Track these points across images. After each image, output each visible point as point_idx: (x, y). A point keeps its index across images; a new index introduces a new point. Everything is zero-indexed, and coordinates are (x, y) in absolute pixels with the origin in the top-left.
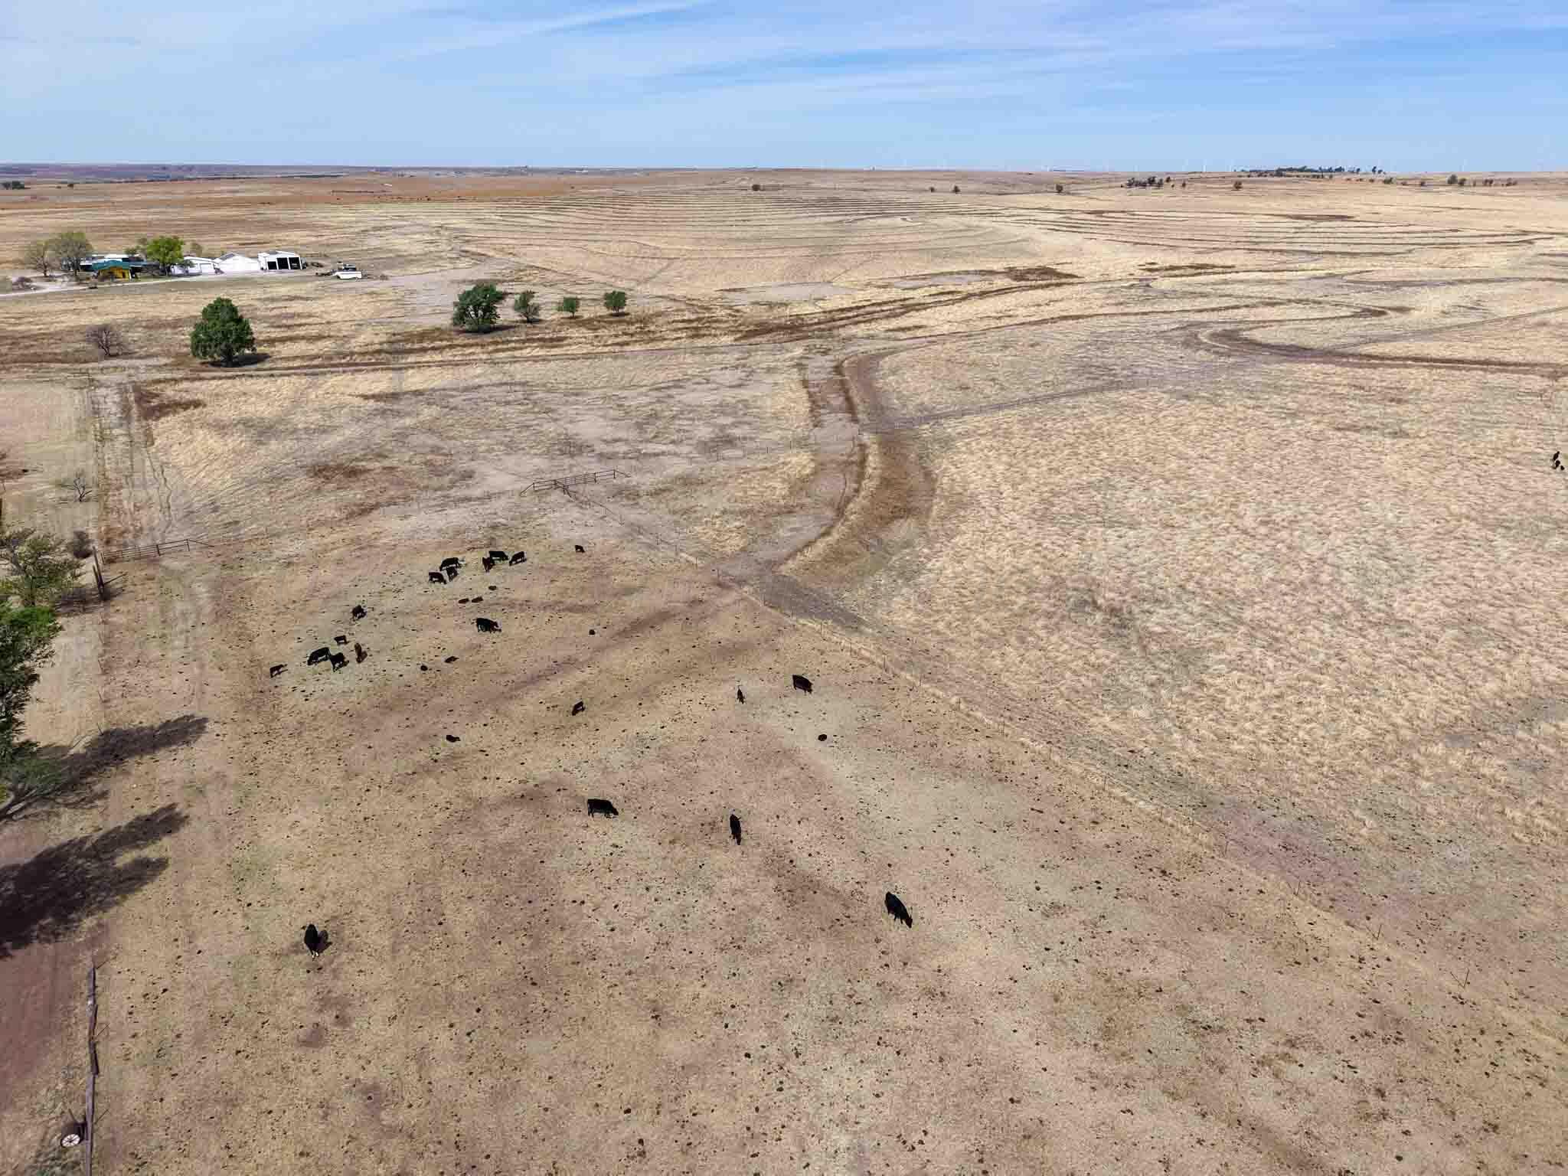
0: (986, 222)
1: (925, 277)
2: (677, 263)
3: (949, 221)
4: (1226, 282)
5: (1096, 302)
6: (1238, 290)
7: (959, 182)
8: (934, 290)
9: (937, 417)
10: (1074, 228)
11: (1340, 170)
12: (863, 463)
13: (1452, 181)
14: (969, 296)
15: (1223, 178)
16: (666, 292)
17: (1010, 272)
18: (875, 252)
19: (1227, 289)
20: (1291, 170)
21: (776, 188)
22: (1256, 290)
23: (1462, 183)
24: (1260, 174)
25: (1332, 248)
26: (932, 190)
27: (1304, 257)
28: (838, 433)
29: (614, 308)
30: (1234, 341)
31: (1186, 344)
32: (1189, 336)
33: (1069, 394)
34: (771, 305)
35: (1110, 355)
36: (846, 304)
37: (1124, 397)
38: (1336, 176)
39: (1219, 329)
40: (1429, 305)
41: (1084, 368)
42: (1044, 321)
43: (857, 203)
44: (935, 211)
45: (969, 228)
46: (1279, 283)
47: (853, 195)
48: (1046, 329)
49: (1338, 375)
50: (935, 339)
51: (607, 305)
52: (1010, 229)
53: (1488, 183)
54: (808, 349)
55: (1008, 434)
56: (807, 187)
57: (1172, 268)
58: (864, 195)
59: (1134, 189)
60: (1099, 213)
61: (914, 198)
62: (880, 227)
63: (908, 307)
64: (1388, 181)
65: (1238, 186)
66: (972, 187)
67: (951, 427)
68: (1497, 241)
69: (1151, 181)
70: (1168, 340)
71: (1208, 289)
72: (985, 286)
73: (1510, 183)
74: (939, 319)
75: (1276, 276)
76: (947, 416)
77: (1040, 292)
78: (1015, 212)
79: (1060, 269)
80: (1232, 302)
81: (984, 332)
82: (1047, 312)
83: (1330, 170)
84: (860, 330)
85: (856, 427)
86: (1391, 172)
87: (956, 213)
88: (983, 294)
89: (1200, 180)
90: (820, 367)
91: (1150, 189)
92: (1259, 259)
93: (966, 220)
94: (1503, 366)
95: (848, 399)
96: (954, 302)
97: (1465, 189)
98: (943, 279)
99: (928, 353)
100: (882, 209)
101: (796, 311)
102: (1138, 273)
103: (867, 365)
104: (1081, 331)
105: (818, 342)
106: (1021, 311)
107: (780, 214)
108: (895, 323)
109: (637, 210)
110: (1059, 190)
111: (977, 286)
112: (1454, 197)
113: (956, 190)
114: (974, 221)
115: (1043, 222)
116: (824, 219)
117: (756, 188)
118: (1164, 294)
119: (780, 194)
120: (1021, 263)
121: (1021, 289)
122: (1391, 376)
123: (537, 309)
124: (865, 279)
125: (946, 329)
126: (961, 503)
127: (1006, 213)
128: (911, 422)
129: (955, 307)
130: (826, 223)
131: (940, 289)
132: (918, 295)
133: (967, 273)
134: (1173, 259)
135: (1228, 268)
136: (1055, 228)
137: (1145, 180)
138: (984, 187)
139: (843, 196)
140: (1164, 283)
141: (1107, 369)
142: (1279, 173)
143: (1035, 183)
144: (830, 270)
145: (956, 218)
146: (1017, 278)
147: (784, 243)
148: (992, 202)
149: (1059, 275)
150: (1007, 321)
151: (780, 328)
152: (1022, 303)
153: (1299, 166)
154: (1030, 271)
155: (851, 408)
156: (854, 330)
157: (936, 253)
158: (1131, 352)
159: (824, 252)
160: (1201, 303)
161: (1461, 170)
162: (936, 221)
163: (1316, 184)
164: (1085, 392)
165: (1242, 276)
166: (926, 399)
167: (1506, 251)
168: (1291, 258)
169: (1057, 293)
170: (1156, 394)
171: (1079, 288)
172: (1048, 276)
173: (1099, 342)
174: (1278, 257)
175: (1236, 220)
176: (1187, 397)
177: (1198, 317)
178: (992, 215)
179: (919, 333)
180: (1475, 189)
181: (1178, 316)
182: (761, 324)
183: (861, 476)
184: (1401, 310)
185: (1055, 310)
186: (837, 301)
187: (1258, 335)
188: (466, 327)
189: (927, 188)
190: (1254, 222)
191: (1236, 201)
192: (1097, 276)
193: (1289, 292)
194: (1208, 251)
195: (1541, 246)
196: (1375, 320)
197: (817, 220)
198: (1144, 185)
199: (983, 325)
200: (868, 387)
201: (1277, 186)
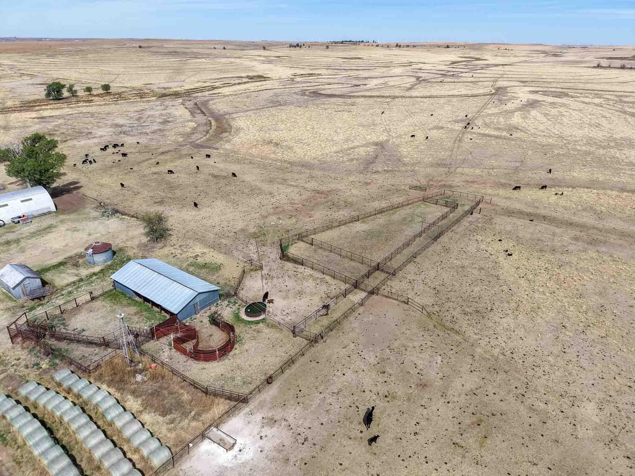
0: (238, 60)
1: (218, 79)
2: (121, 76)
3: (224, 60)
4: (317, 78)
5: (276, 84)
6: (321, 80)
7: (225, 45)
8: (222, 83)
9: (230, 114)
10: (270, 62)
11: (362, 41)
12: (211, 123)
13: (397, 46)
14: (235, 84)
15: (322, 45)
16: (122, 85)
17: (248, 77)
18: (198, 71)
19: (317, 80)
20: (346, 41)
21: (150, 47)
22: (325, 81)
23: (400, 46)
24: (336, 43)
25: (353, 68)
26: (215, 48)
27: (344, 71)
28: (200, 118)
29: (106, 90)
30: (316, 94)
31: (302, 95)
32: (303, 93)
33: (267, 108)
34: (165, 88)
35: (279, 99)
36: (192, 87)
37: (282, 107)
38: (361, 44)
39: (312, 91)
40: (372, 83)
41: (272, 102)
42: (260, 91)
43: (185, 53)
44: (217, 57)
45: (231, 63)
46: (333, 78)
47: (183, 50)
48: (261, 92)
49: (340, 100)
50: (225, 96)
51: (103, 89)
52: (246, 63)
53: (408, 46)
54: (184, 100)
55: (250, 116)
56: (162, 47)
57: (302, 75)
58: (187, 50)
59: (292, 48)
60: (279, 57)
61: (208, 51)
62: (196, 63)
63: (214, 88)
64: (377, 46)
65: (327, 47)
66: (230, 47)
67: (234, 116)
68: (403, 65)
69: (298, 45)
70: (296, 94)
71: (312, 81)
72: (240, 81)
73: (414, 46)
74: (226, 91)
75: (333, 77)
76: (232, 113)
77: (258, 83)
78: (248, 57)
79: (265, 76)
80: (318, 84)
81: (241, 94)
82: (261, 88)
83: (359, 42)
84: (199, 94)
85: (206, 117)
86: (379, 42)
87: (226, 57)
88: (239, 84)
89: (315, 45)
90: (190, 104)
91: (298, 48)
92: (330, 72)
93: (230, 60)
94: (383, 97)
95: (201, 111)
96: (230, 86)
97: (401, 49)
98: (225, 80)
99: (224, 99)
100: (196, 56)
101: (175, 90)
102: (291, 77)
103: (205, 103)
104: (271, 93)
105: (186, 98)
106: (253, 88)
107: (154, 57)
108: (211, 92)
109: (90, 56)
110: (264, 48)
111: (237, 81)
112: (397, 51)
113: (224, 48)
114: (233, 60)
115: (259, 60)
116: (174, 59)
117: (140, 47)
118: (298, 82)
119: (152, 49)
120: (251, 74)
121: (252, 82)
122: (354, 100)
123: (76, 91)
124: (196, 80)
125: (228, 93)
126: (238, 130)
127: (245, 57)
128: (222, 115)
129: (230, 88)
130: (174, 61)
131: (224, 82)
132: (217, 84)
133: (233, 77)
134: (302, 72)
135: (319, 75)
136: (263, 62)
137: (295, 44)
138: (235, 48)
139: (179, 50)
140: (298, 79)
141: (278, 102)
142: (342, 42)
143: (254, 46)
144: (183, 77)
145: (227, 59)
146: (250, 79)
147: (161, 68)
148: (239, 53)
149: (265, 78)
150: (247, 91)
151: (170, 95)
152: (252, 86)
153: (349, 40)
154: (255, 76)
155: (203, 113)
156: (197, 94)
157: (221, 71)
158: (286, 97)
159: (178, 71)
160: (308, 84)
161: (401, 42)
162: (218, 60)
163: (354, 47)
164: (272, 107)
165: (323, 77)
166: (226, 110)
167: (403, 68)
168: (339, 71)
169: (264, 83)
170: (292, 107)
171: (271, 81)
172: (261, 78)
173: (276, 95)
174: (336, 71)
175: (325, 59)
176: (300, 107)
177: (307, 88)
178: (239, 58)
179: (220, 95)
180: (404, 49)
181: (301, 88)
182: (163, 94)
183: (211, 126)
184: (365, 85)
185: (263, 87)
186: (187, 87)
187: (322, 92)
188: (51, 98)
189: (213, 47)
190: (330, 60)
191: (327, 53)
192: (277, 78)
193: (336, 81)
194: (314, 69)
195: (414, 66)
196: (357, 87)
197: (171, 60)
198: (295, 47)
199: (240, 92)
200: (207, 108)
201: (340, 47)
